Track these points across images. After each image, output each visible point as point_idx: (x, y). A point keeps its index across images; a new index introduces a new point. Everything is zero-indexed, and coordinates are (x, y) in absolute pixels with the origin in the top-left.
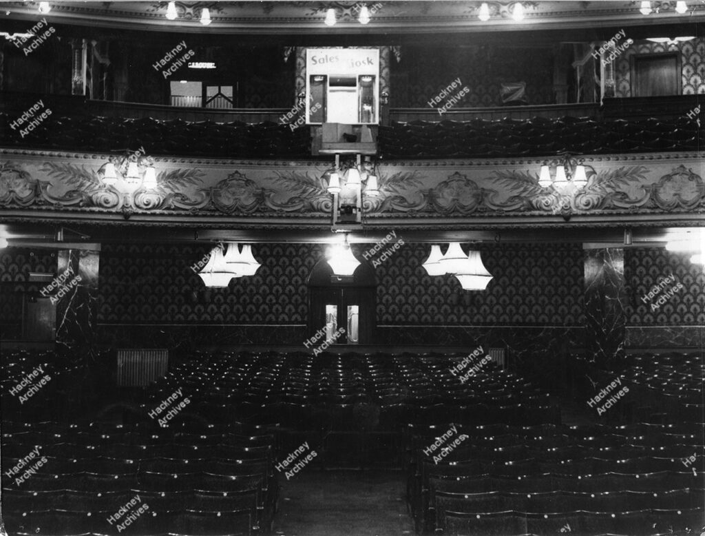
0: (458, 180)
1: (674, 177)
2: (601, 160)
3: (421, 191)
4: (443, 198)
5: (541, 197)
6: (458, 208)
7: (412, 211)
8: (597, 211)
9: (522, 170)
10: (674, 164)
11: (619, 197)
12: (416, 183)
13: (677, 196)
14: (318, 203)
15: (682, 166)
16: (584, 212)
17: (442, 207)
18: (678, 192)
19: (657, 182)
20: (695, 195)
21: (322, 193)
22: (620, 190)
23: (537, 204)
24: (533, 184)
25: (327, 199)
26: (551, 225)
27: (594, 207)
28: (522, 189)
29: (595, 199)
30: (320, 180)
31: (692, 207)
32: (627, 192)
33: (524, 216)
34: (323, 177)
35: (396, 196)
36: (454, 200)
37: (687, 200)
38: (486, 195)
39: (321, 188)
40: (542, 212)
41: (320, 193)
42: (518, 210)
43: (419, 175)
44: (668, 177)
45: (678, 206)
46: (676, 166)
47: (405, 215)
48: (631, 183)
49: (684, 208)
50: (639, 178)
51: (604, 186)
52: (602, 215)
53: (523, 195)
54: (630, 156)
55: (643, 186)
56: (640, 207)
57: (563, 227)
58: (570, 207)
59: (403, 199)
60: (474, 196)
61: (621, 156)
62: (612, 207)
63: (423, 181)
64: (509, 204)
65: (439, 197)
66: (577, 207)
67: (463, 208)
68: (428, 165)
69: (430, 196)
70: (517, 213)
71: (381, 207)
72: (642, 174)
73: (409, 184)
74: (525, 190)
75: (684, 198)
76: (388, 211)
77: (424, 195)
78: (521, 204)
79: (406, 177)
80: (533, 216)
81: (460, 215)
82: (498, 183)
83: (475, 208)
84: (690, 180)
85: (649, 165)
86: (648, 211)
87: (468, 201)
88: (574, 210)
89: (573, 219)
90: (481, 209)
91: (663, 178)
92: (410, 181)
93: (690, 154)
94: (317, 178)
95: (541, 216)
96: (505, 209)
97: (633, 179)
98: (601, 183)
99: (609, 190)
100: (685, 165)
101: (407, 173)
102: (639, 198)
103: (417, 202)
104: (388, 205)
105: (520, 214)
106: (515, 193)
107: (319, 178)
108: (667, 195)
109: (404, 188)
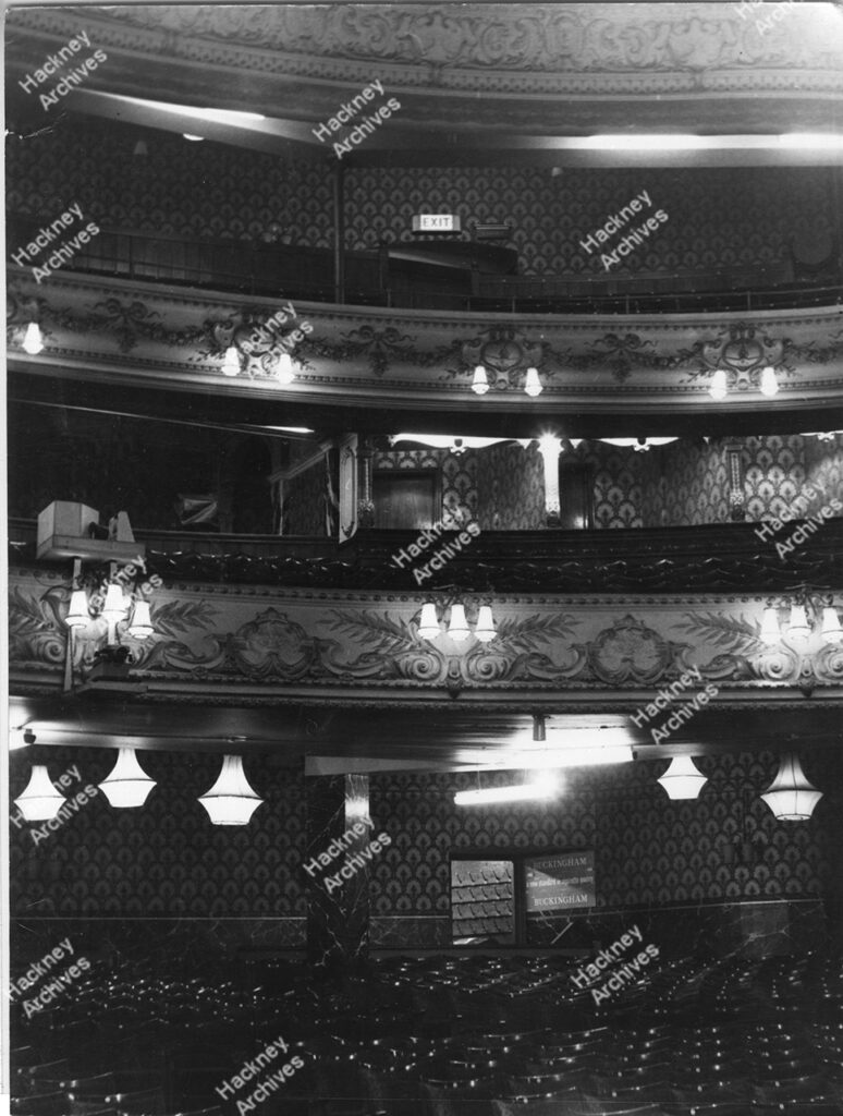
0: (274, 622)
1: (618, 633)
2: (505, 602)
3: (215, 636)
4: (252, 649)
5: (412, 657)
6: (278, 669)
7: (201, 670)
8: (504, 683)
9: (377, 611)
10: (615, 614)
11: (536, 661)
12: (204, 623)
13: (628, 663)
14: (39, 644)
15: (629, 617)
16: (483, 685)
17: (251, 666)
18: (629, 657)
19: (593, 640)
20: (655, 661)
21: (43, 627)
22: (536, 651)
23: (406, 668)
24: (396, 634)
25: (53, 638)
26: (426, 704)
27: (498, 676)
28: (378, 643)
29: (499, 663)
30: (40, 604)
31: (653, 680)
32: (549, 655)
33: (385, 688)
34: (45, 597)
35: (174, 642)
36: (270, 654)
37: (645, 669)
38: (324, 650)
39: (42, 618)
40: (414, 682)
41: (40, 626)
42: (376, 676)
43: (207, 609)
44: (610, 633)
45: (630, 678)
46: (621, 616)
47: (188, 676)
48: (552, 640)
49: (638, 682)
50: (565, 634)
51: (510, 643)
52: (510, 690)
53: (383, 651)
54: (550, 598)
55: (573, 646)
56: (571, 678)
57: (446, 707)
58: (461, 676)
59: (184, 649)
60: (303, 649)
61: (535, 597)
62: (526, 677)
63: (214, 618)
64: (361, 665)
65: (245, 649)
66: (471, 676)
67: (286, 669)
68: (225, 592)
69: (229, 645)
70: (373, 682)
71: (148, 658)
72: (569, 627)
73: (194, 623)
74: (385, 644)
75: (638, 665)
76: (158, 668)
77: (220, 643)
78: (380, 667)
79: (187, 611)
80: (400, 688)
81: (281, 680)
82: (340, 629)
83: (306, 669)
84: (644, 638)
85: (578, 613)
86: (584, 685)
87: (293, 658)
88: (467, 680)
89: (464, 696)
90: (316, 671)
91: (602, 633)
92: (195, 617)
93: (643, 598)
94: (33, 599)
95: (413, 688)
96: (354, 674)
97: (554, 634)
98: (506, 638)
99: (519, 650)
100: (634, 614)
101: (188, 604)
102: (569, 664)
103: (209, 654)
104: (160, 656)
105: (380, 683)
106: (369, 648)
107: (38, 599)
108: (612, 660)
109: (183, 630)
